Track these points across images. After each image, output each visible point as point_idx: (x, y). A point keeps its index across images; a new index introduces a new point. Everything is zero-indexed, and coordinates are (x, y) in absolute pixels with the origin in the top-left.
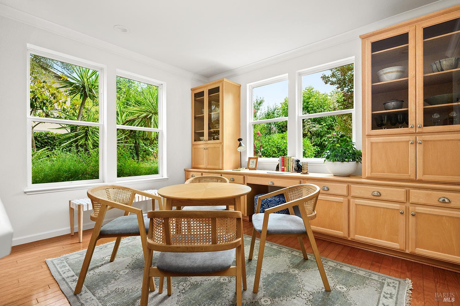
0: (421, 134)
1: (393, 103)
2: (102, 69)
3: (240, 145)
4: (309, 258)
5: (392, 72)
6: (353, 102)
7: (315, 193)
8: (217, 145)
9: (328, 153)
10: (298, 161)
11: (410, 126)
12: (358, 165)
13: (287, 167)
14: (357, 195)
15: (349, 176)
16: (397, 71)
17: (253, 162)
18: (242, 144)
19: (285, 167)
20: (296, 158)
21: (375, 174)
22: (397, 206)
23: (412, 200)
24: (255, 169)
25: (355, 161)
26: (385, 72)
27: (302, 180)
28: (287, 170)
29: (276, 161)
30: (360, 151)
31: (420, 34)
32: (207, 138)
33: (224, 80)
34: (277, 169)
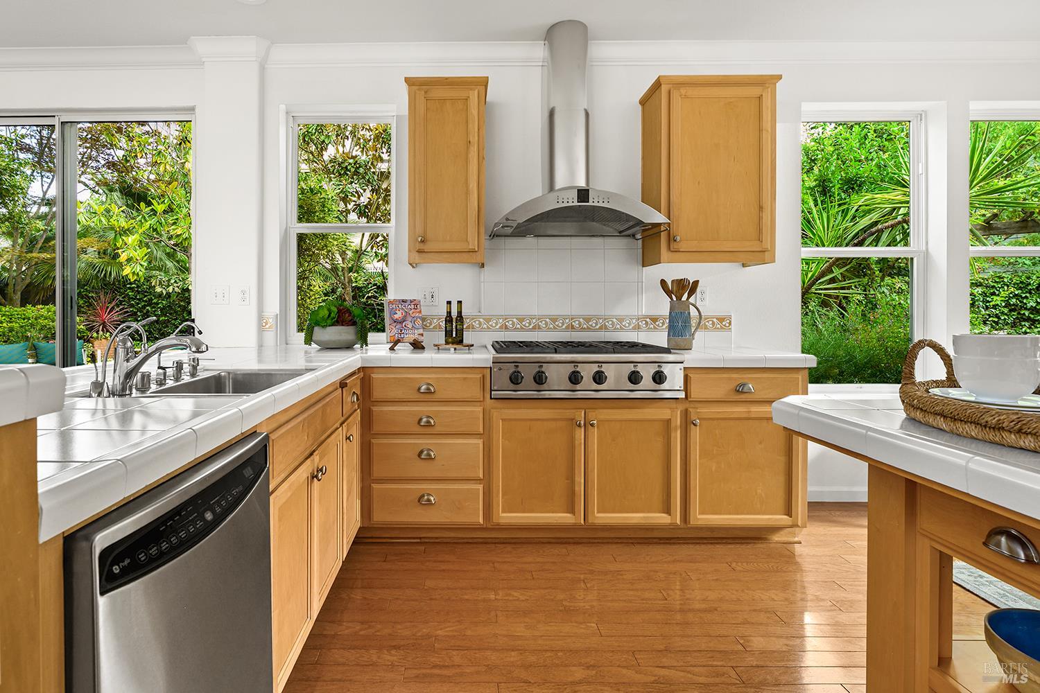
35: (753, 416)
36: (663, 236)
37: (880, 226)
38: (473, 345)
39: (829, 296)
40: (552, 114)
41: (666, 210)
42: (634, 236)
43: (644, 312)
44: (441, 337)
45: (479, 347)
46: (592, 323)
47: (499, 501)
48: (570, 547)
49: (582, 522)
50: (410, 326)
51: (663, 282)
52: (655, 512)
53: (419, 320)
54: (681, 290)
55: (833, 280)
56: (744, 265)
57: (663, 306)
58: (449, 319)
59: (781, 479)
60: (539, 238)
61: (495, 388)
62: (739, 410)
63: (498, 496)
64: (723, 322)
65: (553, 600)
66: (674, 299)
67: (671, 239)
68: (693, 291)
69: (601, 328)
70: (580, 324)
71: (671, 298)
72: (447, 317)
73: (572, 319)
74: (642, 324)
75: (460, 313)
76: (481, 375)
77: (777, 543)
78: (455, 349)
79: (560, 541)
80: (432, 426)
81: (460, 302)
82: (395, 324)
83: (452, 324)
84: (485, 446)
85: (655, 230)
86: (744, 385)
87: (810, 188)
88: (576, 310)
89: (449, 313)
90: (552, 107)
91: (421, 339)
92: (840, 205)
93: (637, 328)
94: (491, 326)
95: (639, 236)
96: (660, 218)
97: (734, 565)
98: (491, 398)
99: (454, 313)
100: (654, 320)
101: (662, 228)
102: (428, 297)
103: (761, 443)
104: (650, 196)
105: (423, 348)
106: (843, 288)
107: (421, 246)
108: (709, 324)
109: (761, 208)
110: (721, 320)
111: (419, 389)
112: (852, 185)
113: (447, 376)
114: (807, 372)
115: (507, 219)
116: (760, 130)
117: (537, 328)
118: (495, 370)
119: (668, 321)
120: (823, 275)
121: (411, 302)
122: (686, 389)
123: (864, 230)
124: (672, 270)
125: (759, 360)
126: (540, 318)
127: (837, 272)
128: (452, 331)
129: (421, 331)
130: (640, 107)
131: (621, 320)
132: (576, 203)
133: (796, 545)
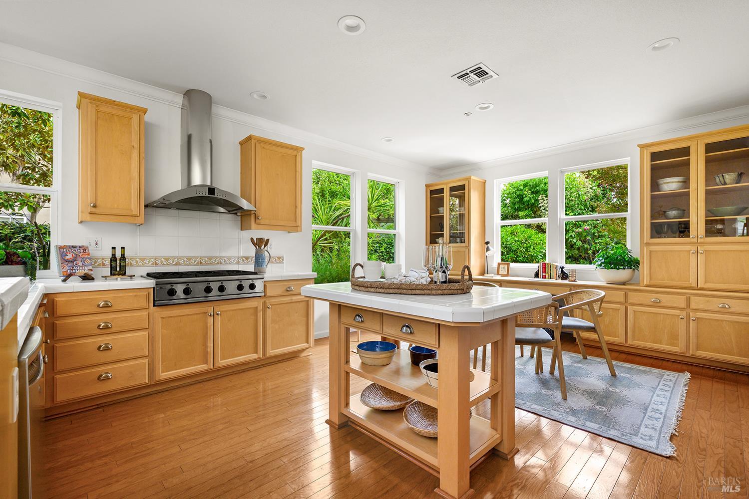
0: (702, 244)
1: (674, 212)
2: (354, 174)
3: (488, 249)
4: (588, 358)
5: (673, 182)
6: (627, 205)
7: (600, 297)
8: (463, 249)
9: (601, 260)
10: (562, 268)
11: (691, 237)
12: (634, 272)
13: (549, 274)
14: (634, 302)
15: (624, 284)
16: (679, 182)
17: (504, 268)
18: (490, 247)
19: (547, 274)
20: (560, 265)
21: (654, 282)
22: (677, 312)
23: (693, 306)
24: (507, 275)
25: (631, 269)
26: (664, 182)
27: (572, 288)
28: (549, 277)
29: (534, 267)
30: (637, 259)
31: (702, 149)
32: (448, 241)
33: (472, 178)
34: (537, 275)
35: (293, 301)
36: (253, 216)
37: (343, 216)
38: (134, 276)
39: (324, 247)
40: (189, 137)
41: (254, 203)
42: (236, 214)
43: (242, 254)
44: (107, 271)
45: (139, 276)
46: (213, 260)
47: (159, 366)
48: (205, 383)
49: (212, 367)
50: (80, 264)
51: (252, 239)
52: (250, 354)
53: (88, 260)
54: (260, 243)
55: (326, 239)
56: (289, 232)
57: (252, 251)
58: (114, 258)
59: (304, 328)
60: (179, 210)
61: (157, 299)
62: (287, 299)
63: (159, 364)
64: (280, 259)
65: (200, 406)
66: (258, 248)
67: (256, 218)
68: (266, 245)
69: (218, 263)
70: (205, 261)
71: (256, 247)
72: (112, 257)
73: (201, 258)
74: (241, 261)
75: (123, 256)
76: (147, 293)
77: (303, 357)
78: (121, 279)
79: (197, 382)
80: (110, 328)
81: (123, 248)
82: (67, 263)
83: (116, 262)
84: (150, 336)
85: (249, 213)
86: (289, 287)
87: (317, 193)
88: (203, 254)
89: (114, 255)
90: (190, 133)
91: (90, 273)
92: (329, 204)
93: (238, 263)
94: (146, 263)
95: (239, 214)
96: (251, 207)
97: (286, 369)
98: (154, 306)
99: (118, 255)
100: (247, 258)
101: (252, 212)
102: (93, 244)
103: (296, 313)
104: (244, 195)
105: (93, 279)
106: (330, 243)
107: (94, 210)
108: (274, 260)
109: (296, 207)
110: (279, 258)
111: (99, 305)
112: (334, 195)
113: (121, 295)
114: (314, 279)
115: (164, 200)
116: (296, 171)
117: (178, 264)
118: (158, 288)
119: (254, 259)
120: (322, 236)
121: (80, 247)
122: (265, 292)
123: (338, 217)
124: (257, 233)
125: (295, 276)
126: (180, 258)
127: (328, 235)
128: (116, 267)
129: (91, 268)
130: (239, 146)
131: (229, 259)
132: (207, 195)
133: (310, 356)
